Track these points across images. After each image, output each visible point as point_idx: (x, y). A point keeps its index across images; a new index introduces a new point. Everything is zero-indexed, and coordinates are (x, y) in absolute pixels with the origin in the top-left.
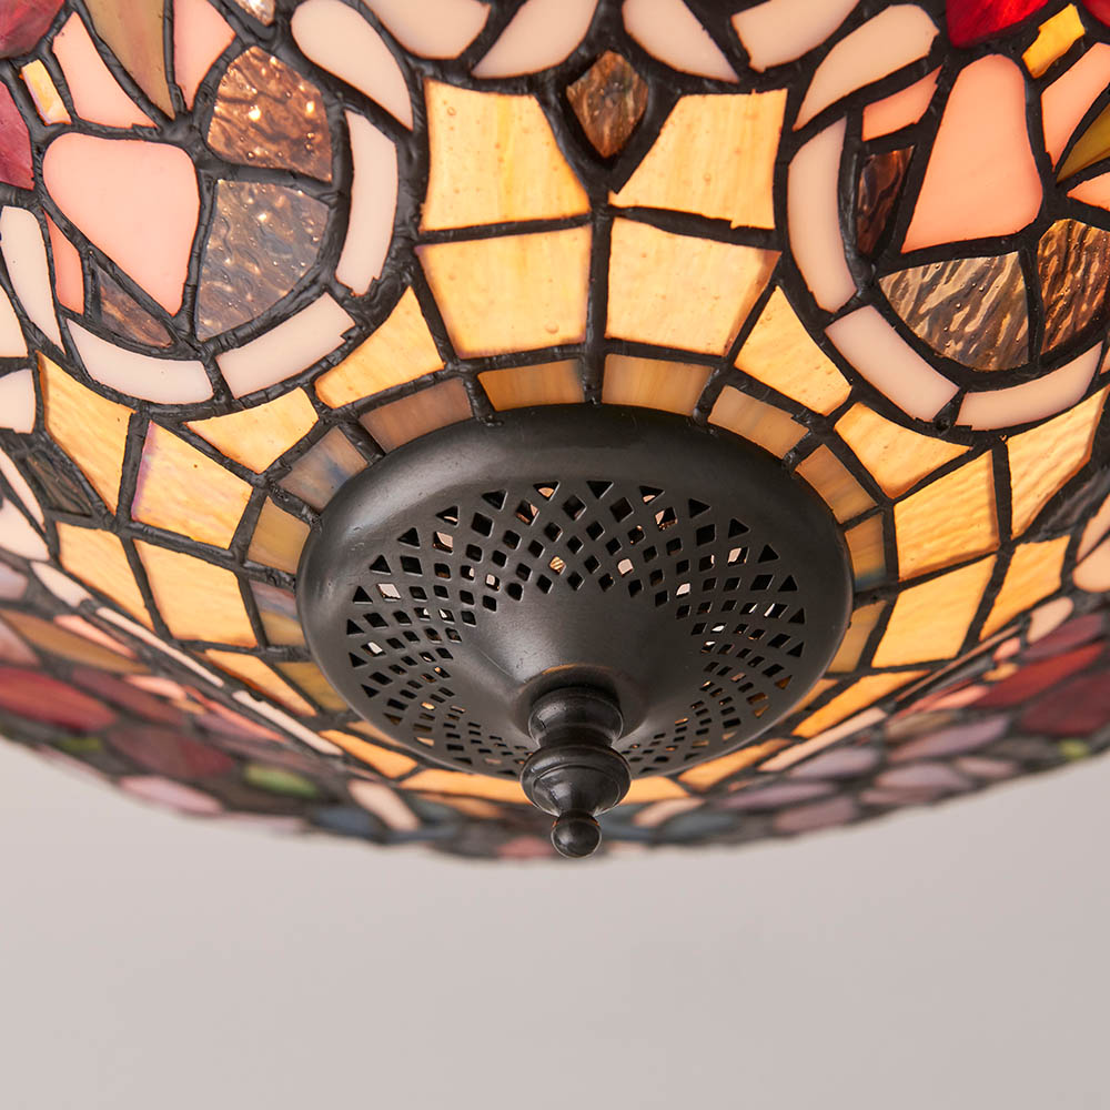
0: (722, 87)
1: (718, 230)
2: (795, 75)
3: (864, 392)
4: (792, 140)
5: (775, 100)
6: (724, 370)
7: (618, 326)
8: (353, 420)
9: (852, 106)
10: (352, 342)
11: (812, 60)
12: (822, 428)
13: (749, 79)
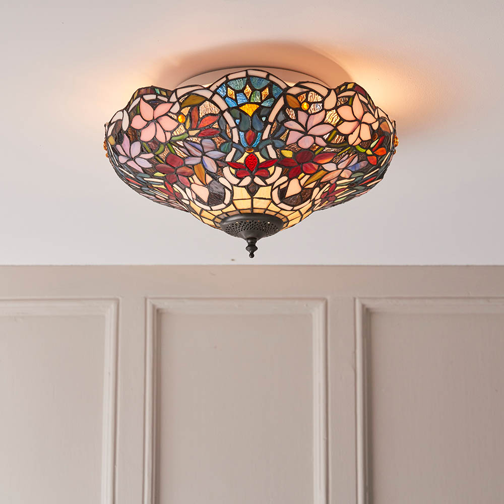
0: (264, 186)
1: (265, 199)
2: (272, 184)
3: (282, 209)
4: (272, 190)
5: (271, 187)
6: (267, 209)
7: (254, 207)
8: (226, 213)
9: (279, 186)
10: (226, 207)
11: (274, 183)
12: (278, 213)
13: (267, 185)
